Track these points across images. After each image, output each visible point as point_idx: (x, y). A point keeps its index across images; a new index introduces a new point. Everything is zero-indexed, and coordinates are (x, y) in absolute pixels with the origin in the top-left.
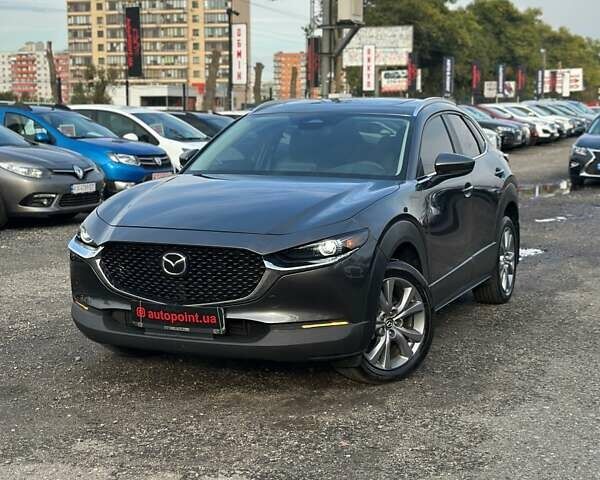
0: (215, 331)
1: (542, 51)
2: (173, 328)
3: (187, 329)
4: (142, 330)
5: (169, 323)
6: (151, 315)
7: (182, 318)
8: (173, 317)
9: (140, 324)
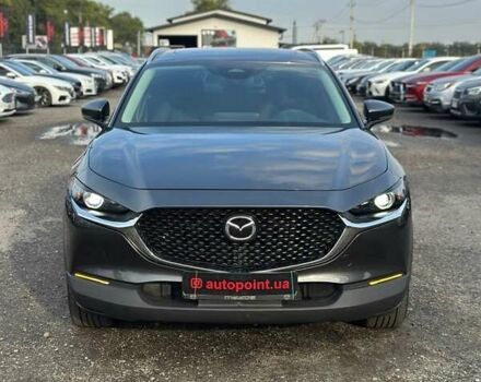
0: (287, 297)
1: (66, 12)
2: (235, 298)
3: (253, 298)
4: (196, 302)
5: (232, 293)
6: (210, 285)
7: (248, 286)
8: (238, 286)
9: (193, 296)
